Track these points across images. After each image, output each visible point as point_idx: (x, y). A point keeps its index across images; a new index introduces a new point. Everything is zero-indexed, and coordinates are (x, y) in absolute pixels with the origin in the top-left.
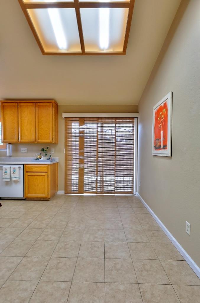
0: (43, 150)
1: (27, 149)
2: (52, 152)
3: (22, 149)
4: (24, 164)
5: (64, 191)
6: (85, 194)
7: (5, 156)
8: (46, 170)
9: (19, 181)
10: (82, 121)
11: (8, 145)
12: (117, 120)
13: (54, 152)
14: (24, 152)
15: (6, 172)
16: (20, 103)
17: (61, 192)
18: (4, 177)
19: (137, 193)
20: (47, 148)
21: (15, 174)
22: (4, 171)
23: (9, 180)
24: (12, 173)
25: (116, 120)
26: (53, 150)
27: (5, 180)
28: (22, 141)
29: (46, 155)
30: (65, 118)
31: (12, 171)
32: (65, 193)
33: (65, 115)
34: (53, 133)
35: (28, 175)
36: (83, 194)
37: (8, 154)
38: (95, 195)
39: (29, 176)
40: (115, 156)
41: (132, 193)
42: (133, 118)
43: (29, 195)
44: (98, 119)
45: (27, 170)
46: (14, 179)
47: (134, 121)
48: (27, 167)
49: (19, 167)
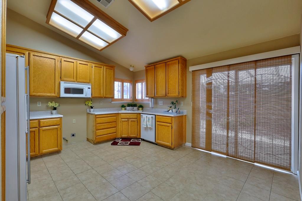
0: (173, 103)
2: (181, 105)
3: (160, 102)
4: (155, 115)
5: (191, 144)
6: (212, 153)
7: (149, 107)
8: (170, 122)
9: (152, 128)
10: (209, 72)
11: (150, 99)
12: (258, 64)
13: (183, 105)
14: (161, 104)
16: (156, 65)
17: (189, 144)
19: (298, 172)
20: (177, 101)
21: (149, 122)
22: (143, 119)
23: (146, 126)
24: (147, 121)
25: (256, 64)
26: (182, 103)
27: (144, 126)
28: (157, 96)
29: (175, 108)
30: (192, 71)
31: (148, 119)
32: (192, 147)
33: (191, 69)
34: (179, 87)
35: (158, 125)
36: (211, 152)
37: (150, 106)
38: (225, 156)
40: (255, 113)
41: (289, 169)
42: (290, 56)
43: (159, 141)
44: (229, 67)
45: (158, 120)
46: (149, 126)
47: (291, 60)
48: (157, 118)
49: (152, 117)
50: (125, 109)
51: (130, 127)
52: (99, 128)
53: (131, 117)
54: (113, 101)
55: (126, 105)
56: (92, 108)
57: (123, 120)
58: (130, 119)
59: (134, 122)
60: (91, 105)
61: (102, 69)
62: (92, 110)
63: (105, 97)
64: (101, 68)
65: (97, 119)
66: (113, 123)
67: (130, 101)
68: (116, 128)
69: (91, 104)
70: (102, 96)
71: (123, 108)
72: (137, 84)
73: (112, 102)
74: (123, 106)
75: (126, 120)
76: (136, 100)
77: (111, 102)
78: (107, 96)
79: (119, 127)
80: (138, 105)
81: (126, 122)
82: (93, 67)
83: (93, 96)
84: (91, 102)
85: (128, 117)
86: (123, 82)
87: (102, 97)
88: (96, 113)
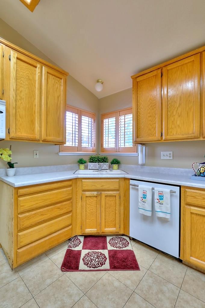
1: (171, 153)
3: (162, 153)
4: (180, 186)
9: (169, 220)
11: (140, 147)
14: (166, 158)
15: (144, 197)
18: (140, 204)
21: (161, 204)
22: (140, 194)
23: (149, 214)
24: (156, 201)
27: (141, 212)
28: (169, 137)
31: (156, 196)
35: (191, 213)
37: (140, 162)
39: (193, 216)
45: (190, 200)
46: (161, 215)
48: (188, 194)
49: (172, 192)
50: (86, 168)
51: (103, 209)
52: (27, 223)
53: (105, 187)
54: (62, 151)
55: (86, 159)
56: (11, 165)
57: (88, 194)
58: (103, 192)
59: (111, 199)
60: (9, 159)
61: (38, 70)
62: (11, 171)
63: (44, 141)
64: (36, 67)
65: (21, 199)
66: (65, 203)
67: (93, 151)
68: (71, 214)
69: (10, 156)
70: (37, 137)
71: (82, 166)
72: (105, 121)
73: (61, 154)
74: (81, 162)
75: (95, 193)
76: (103, 150)
77: (57, 153)
78: (49, 138)
79: (79, 210)
80: (110, 160)
81: (95, 199)
82: (13, 60)
83: (12, 135)
84: (10, 152)
85: (99, 187)
86: (80, 113)
87: (39, 141)
88: (18, 184)
